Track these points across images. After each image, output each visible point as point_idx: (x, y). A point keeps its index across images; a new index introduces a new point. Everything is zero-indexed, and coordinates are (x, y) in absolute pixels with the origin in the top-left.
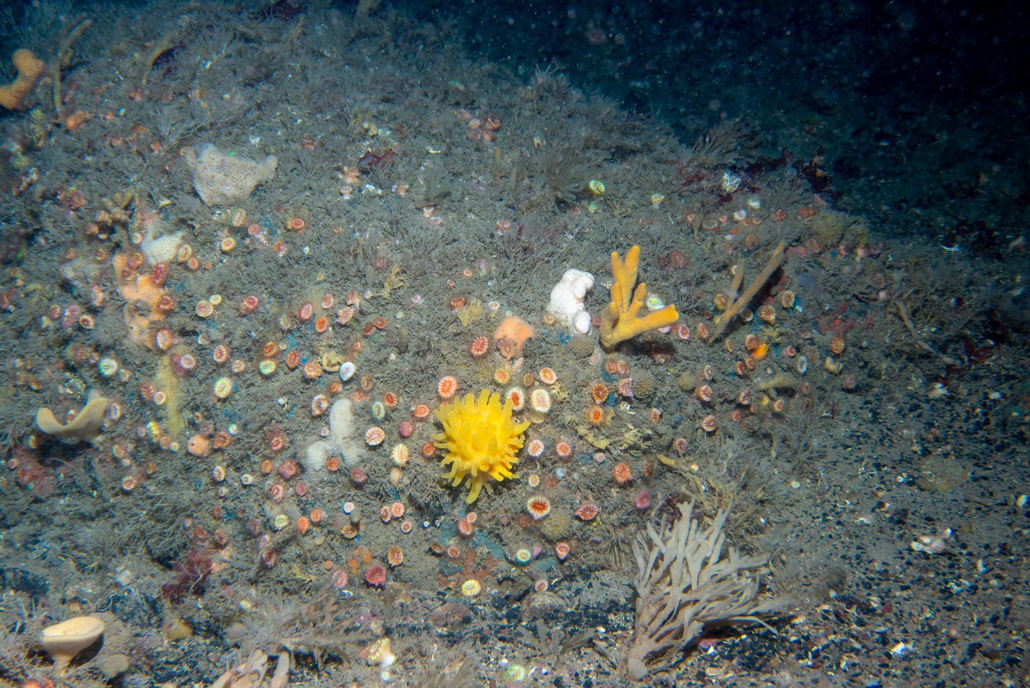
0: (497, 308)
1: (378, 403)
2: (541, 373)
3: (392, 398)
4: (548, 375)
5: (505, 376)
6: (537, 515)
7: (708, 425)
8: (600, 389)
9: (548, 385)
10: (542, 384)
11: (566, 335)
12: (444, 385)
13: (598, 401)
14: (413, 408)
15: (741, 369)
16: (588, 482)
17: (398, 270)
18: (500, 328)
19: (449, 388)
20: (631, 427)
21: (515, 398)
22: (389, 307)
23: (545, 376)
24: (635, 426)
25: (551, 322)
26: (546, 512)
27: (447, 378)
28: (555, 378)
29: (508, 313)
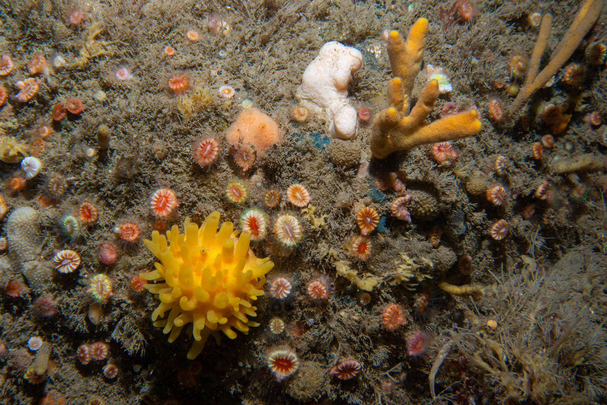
0: (230, 96)
1: (70, 217)
2: (289, 192)
3: (89, 211)
4: (298, 195)
5: (240, 195)
6: (281, 374)
7: (498, 233)
8: (368, 214)
9: (298, 209)
10: (291, 207)
11: (323, 136)
12: (159, 201)
13: (365, 231)
14: (117, 229)
15: (539, 153)
16: (348, 333)
17: (98, 31)
18: (234, 126)
19: (165, 205)
20: (405, 257)
21: (254, 224)
22: (86, 83)
23: (295, 197)
24: (411, 256)
25: (303, 119)
26: (292, 371)
27: (162, 191)
28: (308, 199)
29: (246, 104)
